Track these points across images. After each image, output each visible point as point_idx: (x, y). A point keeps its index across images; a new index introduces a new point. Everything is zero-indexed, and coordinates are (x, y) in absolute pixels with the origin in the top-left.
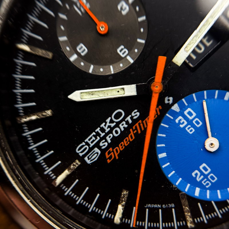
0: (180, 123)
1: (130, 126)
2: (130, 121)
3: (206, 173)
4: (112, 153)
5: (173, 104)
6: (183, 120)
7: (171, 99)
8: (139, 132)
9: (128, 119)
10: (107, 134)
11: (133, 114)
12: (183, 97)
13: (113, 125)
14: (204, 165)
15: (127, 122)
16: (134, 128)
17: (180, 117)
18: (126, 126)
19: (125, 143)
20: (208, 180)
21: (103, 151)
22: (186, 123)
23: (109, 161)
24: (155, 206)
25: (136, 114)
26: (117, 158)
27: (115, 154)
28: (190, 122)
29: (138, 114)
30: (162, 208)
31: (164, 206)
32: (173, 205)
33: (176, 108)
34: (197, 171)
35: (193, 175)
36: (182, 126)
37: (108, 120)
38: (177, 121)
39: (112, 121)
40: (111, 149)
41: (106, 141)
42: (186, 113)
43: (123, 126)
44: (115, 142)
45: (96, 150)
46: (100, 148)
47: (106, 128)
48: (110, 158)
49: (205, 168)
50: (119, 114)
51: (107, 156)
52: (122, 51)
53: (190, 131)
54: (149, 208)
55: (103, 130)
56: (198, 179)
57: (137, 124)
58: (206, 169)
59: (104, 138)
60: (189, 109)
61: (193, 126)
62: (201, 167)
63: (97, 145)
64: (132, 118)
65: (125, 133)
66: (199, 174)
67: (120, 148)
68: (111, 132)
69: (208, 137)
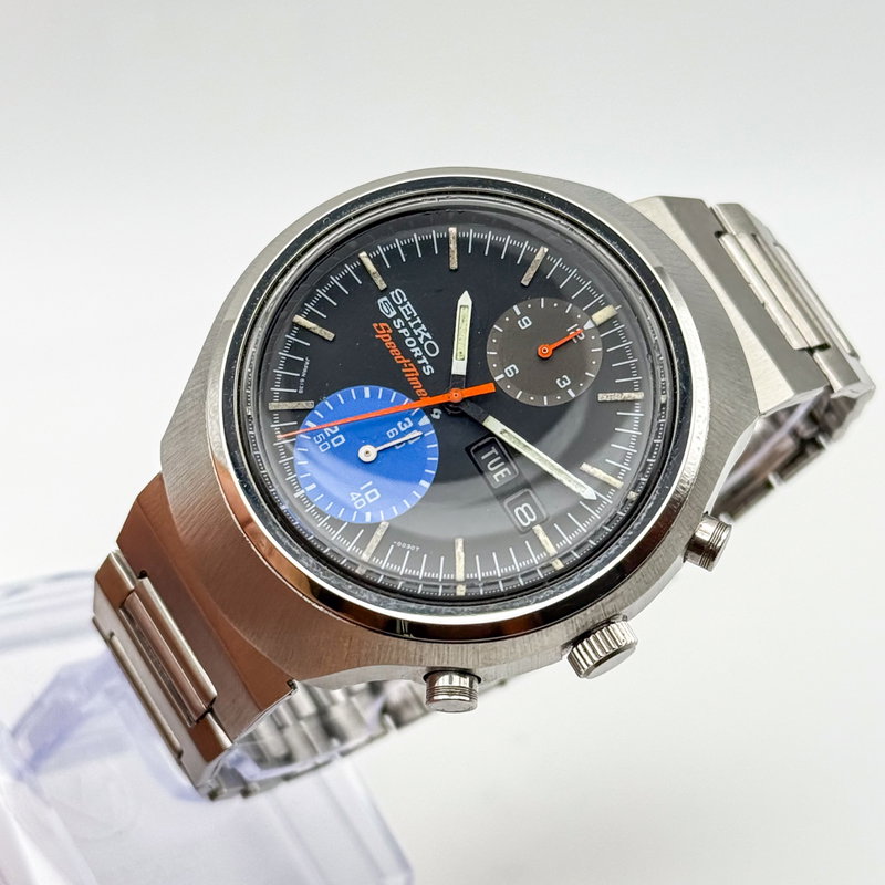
0: (404, 422)
1: (414, 360)
2: (420, 362)
3: (333, 441)
4: (384, 331)
5: (430, 418)
6: (406, 427)
7: (438, 417)
8: (404, 370)
9: (425, 360)
10: (410, 330)
11: (429, 367)
12: (436, 432)
13: (421, 339)
14: (343, 440)
15: (420, 358)
16: (411, 365)
17: (411, 424)
18: (416, 356)
19: (394, 350)
20: (323, 441)
21: (390, 321)
22: (402, 430)
23: (375, 325)
24: (305, 370)
25: (428, 370)
26: (377, 336)
27: (383, 334)
30: (301, 377)
31: (303, 380)
32: (301, 391)
33: (425, 421)
34: (337, 430)
36: (399, 424)
37: (428, 335)
38: (407, 420)
39: (426, 339)
40: (390, 331)
41: (402, 327)
43: (417, 352)
44: (398, 339)
45: (394, 313)
46: (395, 318)
47: (419, 330)
48: (379, 328)
49: (339, 440)
50: (433, 351)
51: (382, 325)
52: (512, 370)
53: (391, 433)
54: (304, 362)
55: (417, 326)
56: (326, 430)
57: (414, 369)
58: (336, 441)
59: (407, 326)
62: (341, 436)
63: (399, 315)
64: (424, 364)
65: (407, 353)
66: (334, 432)
67: (389, 343)
68: (413, 335)
69: (375, 447)
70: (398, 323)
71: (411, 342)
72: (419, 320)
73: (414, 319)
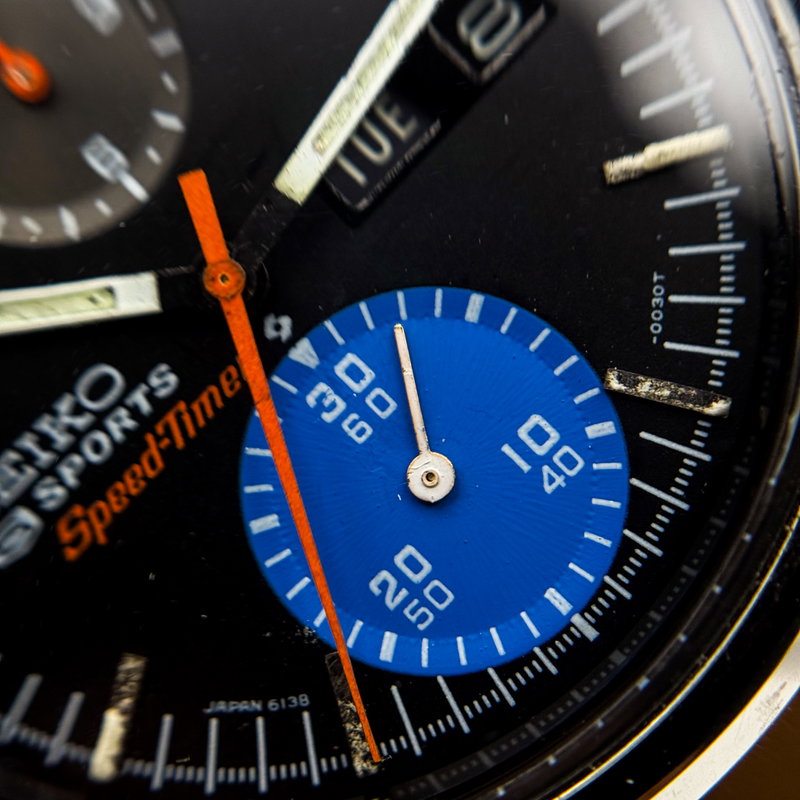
0: (320, 407)
1: (145, 423)
2: (145, 407)
3: (417, 578)
4: (83, 527)
5: (293, 342)
6: (332, 397)
7: (286, 322)
8: (180, 443)
9: (139, 398)
10: (62, 456)
11: (155, 381)
12: (327, 316)
13: (81, 422)
14: (409, 550)
15: (135, 412)
16: (160, 429)
17: (322, 387)
18: (129, 423)
19: (130, 484)
20: (424, 603)
21: (49, 518)
22: (341, 405)
23: (72, 554)
24: (243, 706)
25: (164, 380)
26: (102, 539)
27: (93, 527)
28: (355, 403)
29: (172, 379)
30: (265, 713)
31: (272, 705)
32: (304, 700)
33: (304, 353)
34: (385, 575)
35: (374, 586)
36: (328, 417)
37: (64, 405)
38: (311, 400)
39: (78, 410)
40: (78, 511)
41: (61, 482)
42: (340, 369)
43: (120, 424)
44: (94, 482)
45: (25, 516)
48: (76, 542)
49: (411, 562)
51: (66, 536)
53: (358, 432)
54: (219, 715)
55: (45, 442)
56: (391, 603)
57: (171, 418)
58: (416, 567)
59: (51, 471)
60: (351, 358)
61: (367, 415)
62: (399, 560)
64: (150, 396)
65: (128, 450)
66: (393, 582)
67: (113, 504)
68: (75, 448)
70: (51, 494)
71: (97, 448)
72: (28, 442)
73: (29, 458)
